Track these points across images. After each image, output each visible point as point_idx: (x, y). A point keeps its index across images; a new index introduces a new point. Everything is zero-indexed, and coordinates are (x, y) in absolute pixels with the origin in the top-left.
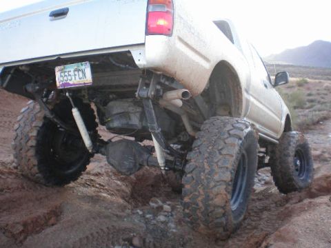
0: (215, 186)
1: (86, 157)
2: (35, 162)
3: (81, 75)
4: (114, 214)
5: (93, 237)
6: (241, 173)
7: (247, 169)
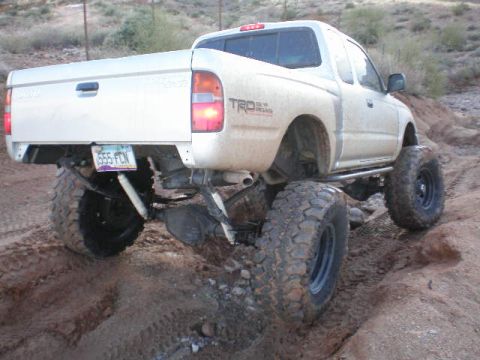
0: (289, 279)
1: (138, 223)
2: (81, 238)
3: (123, 159)
4: (179, 290)
5: (157, 328)
6: (328, 244)
7: (334, 240)
